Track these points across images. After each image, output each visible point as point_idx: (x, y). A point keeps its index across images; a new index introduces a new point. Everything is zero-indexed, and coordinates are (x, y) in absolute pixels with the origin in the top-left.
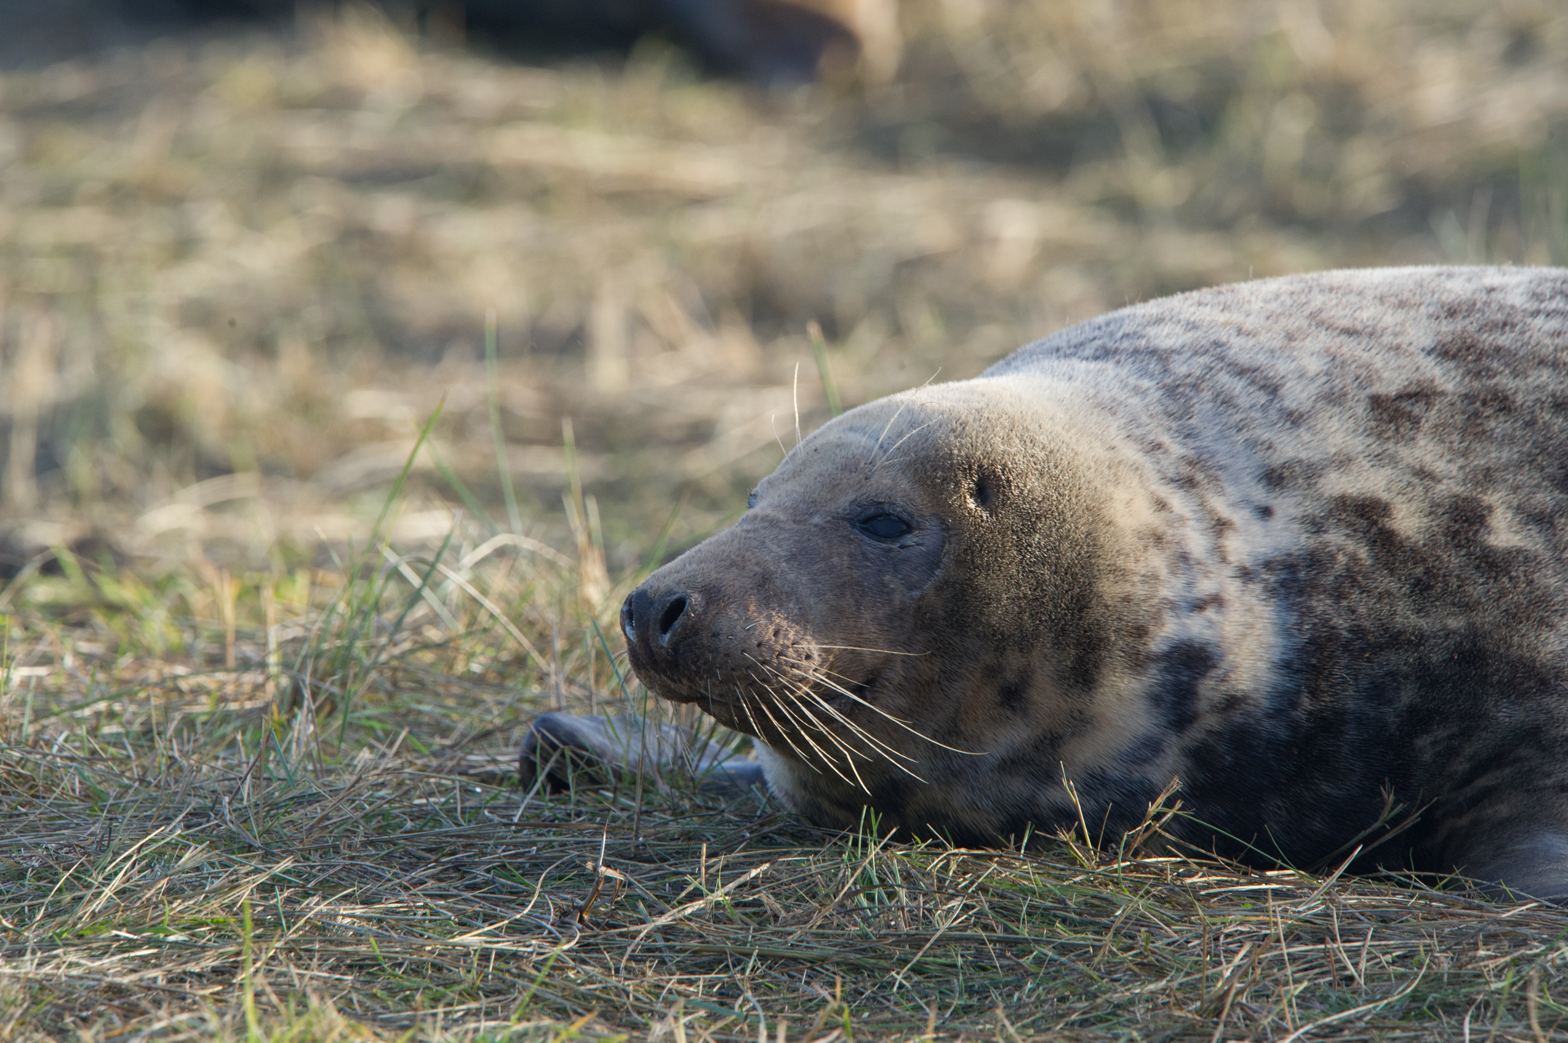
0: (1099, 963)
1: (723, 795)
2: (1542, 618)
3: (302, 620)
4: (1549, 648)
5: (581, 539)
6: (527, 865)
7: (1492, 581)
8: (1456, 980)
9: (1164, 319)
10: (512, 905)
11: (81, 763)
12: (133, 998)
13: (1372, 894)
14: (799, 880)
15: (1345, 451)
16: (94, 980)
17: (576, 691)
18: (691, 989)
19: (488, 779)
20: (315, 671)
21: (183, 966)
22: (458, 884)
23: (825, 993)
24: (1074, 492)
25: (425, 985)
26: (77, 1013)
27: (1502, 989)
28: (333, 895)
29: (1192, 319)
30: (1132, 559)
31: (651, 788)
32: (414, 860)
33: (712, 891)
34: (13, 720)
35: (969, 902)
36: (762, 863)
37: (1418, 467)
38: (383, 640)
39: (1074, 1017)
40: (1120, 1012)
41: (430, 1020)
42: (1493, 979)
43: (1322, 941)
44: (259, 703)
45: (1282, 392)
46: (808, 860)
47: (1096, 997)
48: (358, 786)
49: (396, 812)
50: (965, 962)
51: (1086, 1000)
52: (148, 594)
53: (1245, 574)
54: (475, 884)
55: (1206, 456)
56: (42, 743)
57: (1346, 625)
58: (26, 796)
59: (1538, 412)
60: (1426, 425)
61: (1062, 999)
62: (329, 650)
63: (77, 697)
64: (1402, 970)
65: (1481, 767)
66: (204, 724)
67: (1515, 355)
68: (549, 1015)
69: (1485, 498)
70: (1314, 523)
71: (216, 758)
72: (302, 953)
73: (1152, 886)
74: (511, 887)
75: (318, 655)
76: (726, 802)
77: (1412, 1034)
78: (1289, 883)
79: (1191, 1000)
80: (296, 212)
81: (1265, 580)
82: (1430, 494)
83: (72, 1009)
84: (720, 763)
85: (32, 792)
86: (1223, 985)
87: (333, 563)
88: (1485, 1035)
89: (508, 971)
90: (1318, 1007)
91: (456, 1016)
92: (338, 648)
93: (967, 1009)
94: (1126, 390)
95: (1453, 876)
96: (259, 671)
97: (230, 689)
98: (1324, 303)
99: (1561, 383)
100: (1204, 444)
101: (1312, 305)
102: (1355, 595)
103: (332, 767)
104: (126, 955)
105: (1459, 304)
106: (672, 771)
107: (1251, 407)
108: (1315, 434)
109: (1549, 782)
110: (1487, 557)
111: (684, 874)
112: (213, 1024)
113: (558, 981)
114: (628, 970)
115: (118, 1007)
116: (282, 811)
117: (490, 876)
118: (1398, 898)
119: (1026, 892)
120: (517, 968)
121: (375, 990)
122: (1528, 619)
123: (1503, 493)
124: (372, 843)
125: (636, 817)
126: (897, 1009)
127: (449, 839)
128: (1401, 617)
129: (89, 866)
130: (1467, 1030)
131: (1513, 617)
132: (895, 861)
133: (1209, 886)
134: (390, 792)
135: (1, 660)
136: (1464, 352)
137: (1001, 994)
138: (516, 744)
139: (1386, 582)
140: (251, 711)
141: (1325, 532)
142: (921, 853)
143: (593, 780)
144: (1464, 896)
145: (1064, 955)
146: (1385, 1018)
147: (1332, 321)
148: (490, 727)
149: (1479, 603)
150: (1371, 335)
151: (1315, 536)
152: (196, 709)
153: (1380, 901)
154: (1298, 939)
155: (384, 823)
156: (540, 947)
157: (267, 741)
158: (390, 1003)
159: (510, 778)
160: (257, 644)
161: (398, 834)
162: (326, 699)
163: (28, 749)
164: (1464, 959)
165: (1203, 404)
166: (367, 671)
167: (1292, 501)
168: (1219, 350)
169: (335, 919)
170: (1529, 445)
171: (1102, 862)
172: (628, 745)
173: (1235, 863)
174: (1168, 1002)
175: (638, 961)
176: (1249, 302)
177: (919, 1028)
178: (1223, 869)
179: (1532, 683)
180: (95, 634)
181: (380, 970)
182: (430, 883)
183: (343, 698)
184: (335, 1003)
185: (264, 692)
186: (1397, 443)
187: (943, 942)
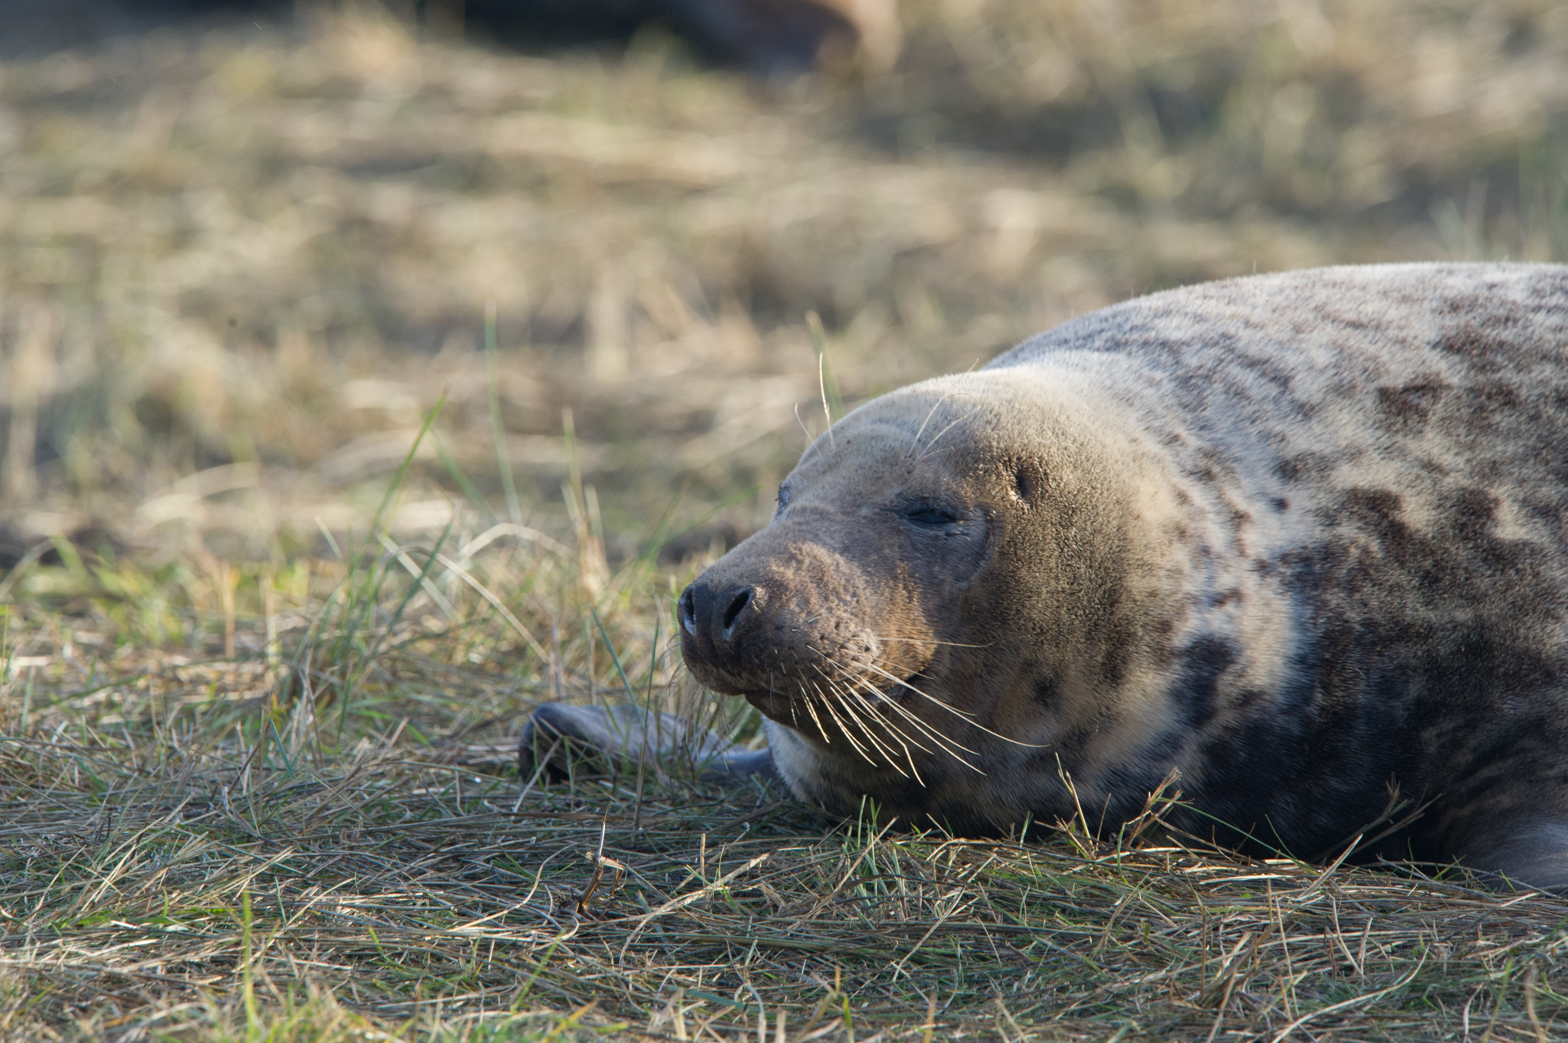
0: (1098, 953)
1: (723, 785)
2: (1548, 610)
3: (302, 610)
4: (1555, 640)
5: (581, 529)
6: (527, 855)
7: (1499, 573)
8: (1456, 970)
9: (1170, 312)
10: (512, 895)
11: (80, 753)
12: (132, 988)
13: (1372, 883)
14: (799, 870)
15: (1355, 444)
16: (93, 970)
17: (576, 681)
18: (691, 979)
19: (487, 769)
20: (314, 662)
21: (183, 956)
22: (458, 873)
23: (824, 983)
24: (1106, 486)
25: (424, 975)
26: (76, 1003)
27: (1502, 978)
28: (333, 885)
29: (1199, 312)
30: (1158, 554)
31: (650, 778)
32: (413, 850)
33: (712, 881)
34: (13, 711)
35: (968, 892)
36: (762, 853)
37: (1426, 459)
38: (383, 630)
39: (1073, 1007)
40: (1119, 1002)
41: (429, 1010)
42: (1492, 969)
43: (1322, 931)
44: (258, 693)
45: (1291, 384)
46: (808, 850)
47: (1096, 987)
48: (357, 776)
49: (396, 802)
50: (964, 952)
51: (1086, 990)
52: (147, 584)
53: (1263, 568)
54: (474, 874)
55: (1222, 448)
56: (41, 733)
57: (1358, 619)
58: (26, 786)
59: (1542, 406)
60: (1434, 418)
61: (1062, 989)
62: (329, 640)
63: (76, 688)
64: (1402, 960)
65: (1484, 758)
66: (204, 714)
67: (1518, 349)
68: (548, 1005)
69: (1492, 491)
70: (1327, 516)
71: (216, 748)
72: (302, 944)
73: (1152, 876)
74: (511, 877)
75: (318, 645)
76: (726, 792)
77: (1412, 1024)
78: (1288, 872)
79: (1191, 990)
80: (295, 201)
81: (1281, 573)
82: (1438, 487)
83: (71, 1000)
84: (719, 753)
85: (32, 782)
86: (1223, 975)
87: (333, 552)
88: (1485, 1025)
89: (508, 961)
90: (1317, 997)
91: (455, 1006)
92: (338, 638)
93: (966, 999)
94: (1141, 382)
95: (1452, 866)
96: (259, 661)
97: (229, 679)
98: (1328, 297)
99: (1564, 378)
100: (1218, 436)
101: (1317, 298)
102: (1367, 589)
103: (331, 757)
104: (126, 945)
105: (1462, 299)
106: (671, 761)
107: (1263, 399)
108: (1327, 426)
109: (1552, 773)
110: (1494, 549)
111: (684, 864)
112: (213, 1013)
113: (557, 971)
114: (628, 960)
115: (117, 997)
116: (282, 801)
117: (490, 866)
118: (1398, 888)
119: (1025, 882)
120: (516, 958)
121: (374, 981)
122: (1534, 611)
123: (1509, 486)
124: (371, 833)
125: (636, 807)
126: (896, 999)
127: (448, 829)
128: (1412, 609)
129: (89, 857)
130: (1466, 1020)
131: (1519, 609)
132: (895, 851)
133: (1208, 876)
134: (389, 782)
135: (2, 651)
136: (1468, 346)
137: (1000, 984)
138: (516, 734)
139: (1396, 575)
140: (251, 701)
141: (1339, 525)
142: (921, 843)
143: (592, 770)
144: (1464, 886)
145: (1064, 945)
146: (1384, 1007)
147: (1338, 314)
148: (489, 717)
149: (1486, 595)
150: (1377, 327)
151: (1328, 529)
152: (195, 699)
153: (1380, 891)
154: (1298, 929)
155: (383, 813)
156: (539, 938)
157: (267, 731)
158: (389, 993)
159: (509, 768)
160: (256, 634)
161: (398, 824)
162: (325, 690)
163: (28, 739)
164: (1464, 949)
165: (1215, 396)
166: (366, 662)
167: (1306, 493)
168: (1228, 342)
169: (334, 909)
170: (1533, 439)
171: (1101, 853)
172: (628, 735)
173: (1234, 853)
174: (1168, 992)
175: (637, 951)
176: (1254, 295)
177: (919, 1018)
178: (1223, 859)
179: (1537, 675)
180: (95, 624)
181: (379, 960)
182: (430, 874)
183: (342, 688)
184: (334, 993)
185: (263, 682)
186: (1405, 436)
187: (942, 932)
